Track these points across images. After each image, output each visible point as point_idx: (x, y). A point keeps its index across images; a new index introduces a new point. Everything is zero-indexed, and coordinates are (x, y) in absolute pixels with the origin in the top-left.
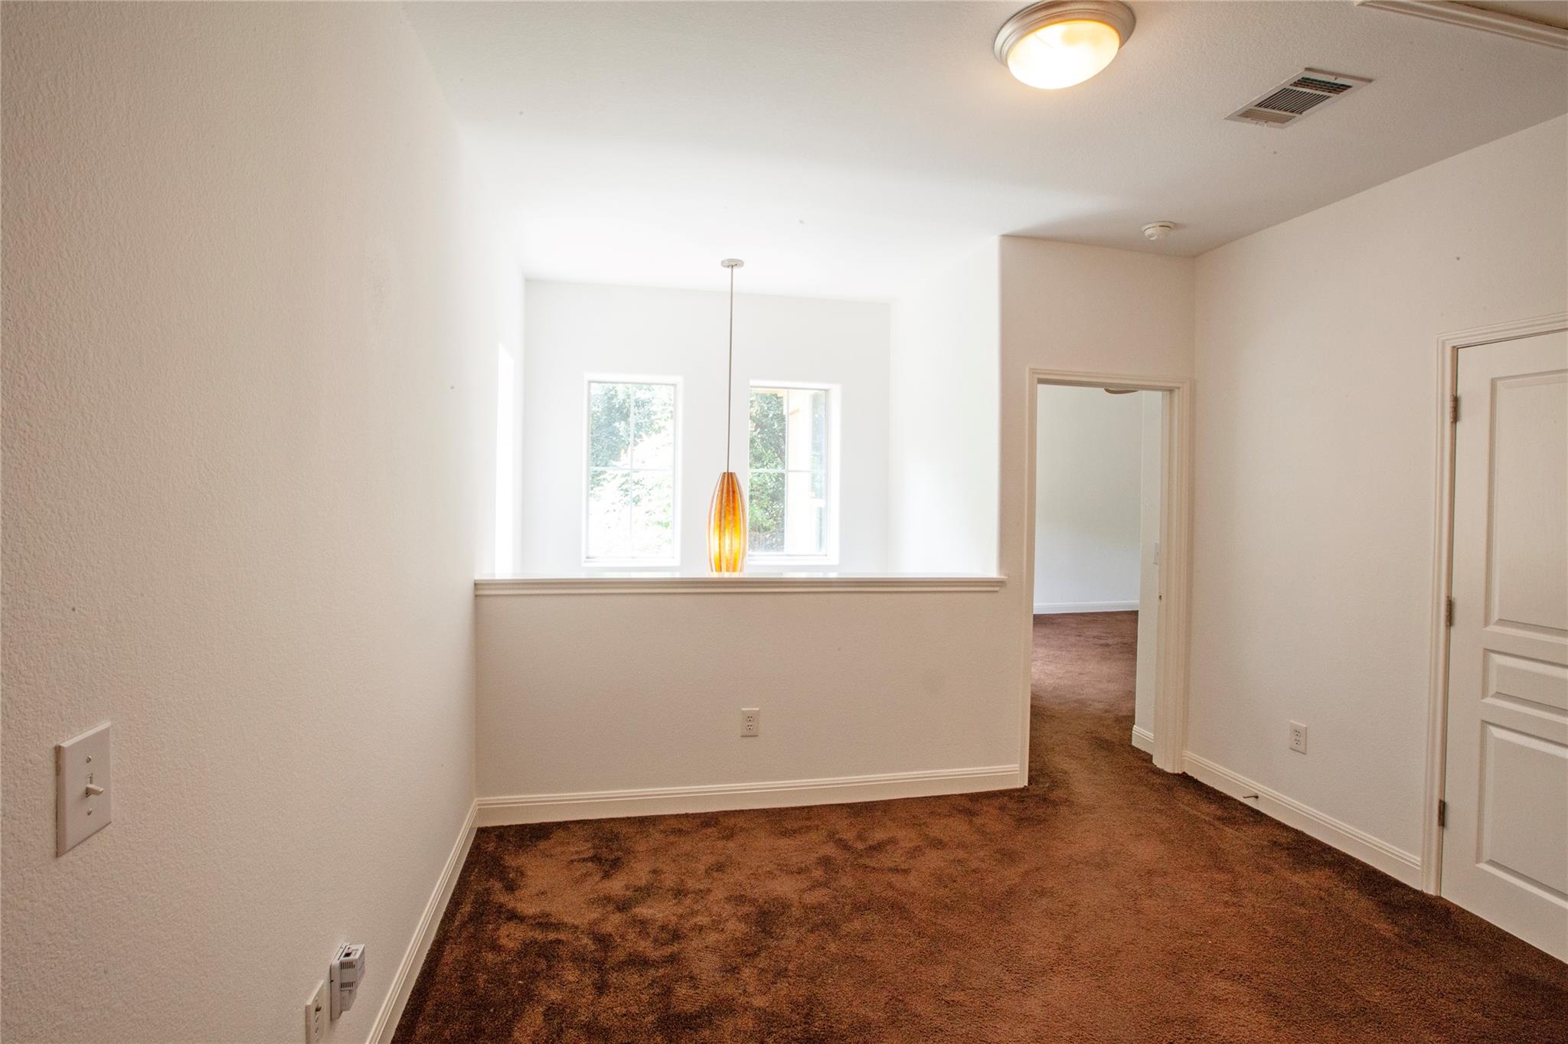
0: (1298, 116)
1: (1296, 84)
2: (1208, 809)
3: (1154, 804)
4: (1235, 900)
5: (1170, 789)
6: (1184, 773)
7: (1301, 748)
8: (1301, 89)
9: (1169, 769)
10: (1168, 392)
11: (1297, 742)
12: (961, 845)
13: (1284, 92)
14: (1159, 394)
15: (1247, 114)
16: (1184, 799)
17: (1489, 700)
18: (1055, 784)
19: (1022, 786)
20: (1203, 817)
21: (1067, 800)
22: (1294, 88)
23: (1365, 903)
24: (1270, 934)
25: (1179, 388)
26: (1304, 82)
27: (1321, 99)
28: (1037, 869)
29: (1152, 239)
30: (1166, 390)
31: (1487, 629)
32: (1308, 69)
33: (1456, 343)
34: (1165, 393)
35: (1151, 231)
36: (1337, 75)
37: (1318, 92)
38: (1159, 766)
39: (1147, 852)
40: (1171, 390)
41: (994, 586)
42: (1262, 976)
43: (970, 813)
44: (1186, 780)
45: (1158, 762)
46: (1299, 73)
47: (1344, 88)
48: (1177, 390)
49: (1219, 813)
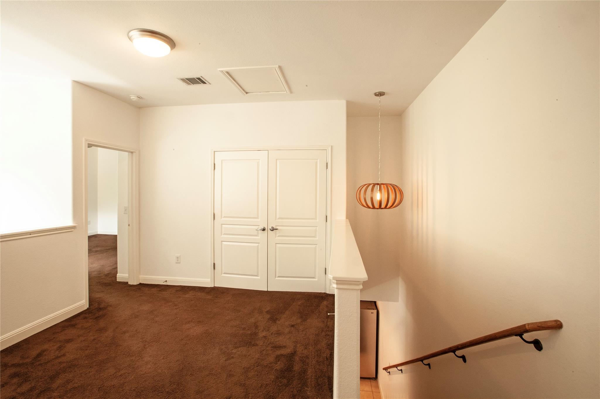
0: (192, 84)
1: (197, 78)
2: (154, 290)
3: (138, 295)
4: (177, 307)
5: (140, 289)
6: (140, 283)
7: (179, 262)
8: (197, 80)
9: (135, 284)
10: (131, 153)
11: (178, 260)
12: (79, 336)
13: (194, 79)
14: (127, 153)
15: (183, 80)
16: (146, 290)
17: (222, 236)
18: (99, 303)
19: (86, 308)
20: (155, 292)
21: (108, 306)
22: (196, 79)
23: (203, 294)
24: (190, 310)
25: (135, 152)
26: (199, 79)
27: (199, 83)
28: (117, 328)
29: (133, 100)
30: (130, 152)
31: (222, 219)
32: (201, 76)
33: (215, 150)
34: (129, 153)
35: (133, 98)
36: (206, 80)
37: (200, 82)
38: (131, 284)
39: (146, 307)
40: (132, 153)
41: (71, 229)
42: (194, 319)
43: (74, 326)
44: (142, 286)
45: (130, 283)
46: (199, 76)
47: (205, 83)
48: (135, 153)
49: (158, 289)
